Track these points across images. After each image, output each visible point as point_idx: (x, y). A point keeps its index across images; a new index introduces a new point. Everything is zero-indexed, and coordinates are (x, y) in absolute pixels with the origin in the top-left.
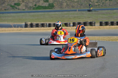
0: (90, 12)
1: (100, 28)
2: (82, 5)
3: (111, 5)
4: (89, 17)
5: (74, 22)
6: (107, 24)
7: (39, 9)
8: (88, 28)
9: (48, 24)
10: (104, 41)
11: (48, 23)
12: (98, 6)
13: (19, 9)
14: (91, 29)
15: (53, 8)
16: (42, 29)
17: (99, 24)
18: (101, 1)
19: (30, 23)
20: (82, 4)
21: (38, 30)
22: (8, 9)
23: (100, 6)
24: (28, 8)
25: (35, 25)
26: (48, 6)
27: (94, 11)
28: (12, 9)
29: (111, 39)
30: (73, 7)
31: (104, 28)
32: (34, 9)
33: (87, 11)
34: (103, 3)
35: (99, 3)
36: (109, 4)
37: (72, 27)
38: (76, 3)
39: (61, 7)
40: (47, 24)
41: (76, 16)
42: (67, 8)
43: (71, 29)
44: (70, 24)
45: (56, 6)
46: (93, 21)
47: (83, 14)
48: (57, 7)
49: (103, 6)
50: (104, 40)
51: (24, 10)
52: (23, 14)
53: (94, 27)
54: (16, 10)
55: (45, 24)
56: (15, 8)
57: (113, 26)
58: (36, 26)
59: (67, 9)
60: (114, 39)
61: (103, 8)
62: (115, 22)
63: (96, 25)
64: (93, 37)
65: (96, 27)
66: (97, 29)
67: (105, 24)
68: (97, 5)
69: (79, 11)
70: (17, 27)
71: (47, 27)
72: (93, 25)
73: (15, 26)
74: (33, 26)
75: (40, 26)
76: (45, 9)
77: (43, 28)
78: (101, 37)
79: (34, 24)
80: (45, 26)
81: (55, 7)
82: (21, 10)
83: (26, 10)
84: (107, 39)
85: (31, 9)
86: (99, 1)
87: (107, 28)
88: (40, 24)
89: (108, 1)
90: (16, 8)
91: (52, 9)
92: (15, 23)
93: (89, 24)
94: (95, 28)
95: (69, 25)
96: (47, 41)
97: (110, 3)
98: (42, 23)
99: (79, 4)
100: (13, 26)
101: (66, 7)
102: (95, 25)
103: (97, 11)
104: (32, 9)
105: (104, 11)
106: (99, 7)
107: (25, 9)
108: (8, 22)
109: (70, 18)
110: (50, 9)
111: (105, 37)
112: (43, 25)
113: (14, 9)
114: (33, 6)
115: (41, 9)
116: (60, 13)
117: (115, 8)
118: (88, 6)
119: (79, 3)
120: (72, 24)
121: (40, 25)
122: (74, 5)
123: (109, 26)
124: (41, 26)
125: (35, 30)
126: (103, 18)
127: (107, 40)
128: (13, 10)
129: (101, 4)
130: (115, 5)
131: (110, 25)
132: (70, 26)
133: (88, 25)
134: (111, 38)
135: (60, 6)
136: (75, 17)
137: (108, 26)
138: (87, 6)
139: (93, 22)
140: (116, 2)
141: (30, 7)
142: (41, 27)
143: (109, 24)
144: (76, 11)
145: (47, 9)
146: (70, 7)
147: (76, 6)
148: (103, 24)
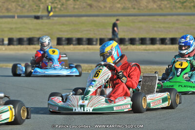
0: (39, 21)
2: (24, 7)
3: (77, 9)
4: (37, 30)
5: (11, 36)
6: (69, 41)
8: (35, 48)
17: (55, 42)
18: (60, 2)
20: (24, 5)
23: (57, 10)
27: (45, 18)
30: (8, 10)
31: (65, 49)
33: (33, 18)
34: (63, 5)
35: (56, 5)
36: (72, 6)
37: (7, 47)
38: (14, 4)
41: (14, 26)
43: (6, 50)
44: (3, 40)
47: (25, 23)
49: (62, 9)
57: (81, 46)
60: (85, 68)
61: (62, 13)
62: (84, 40)
67: (67, 42)
69: (18, 17)
86: (56, 1)
87: (70, 50)
89: (71, 2)
93: (38, 42)
95: (1, 43)
97: (75, 5)
99: (19, 6)
103: (51, 18)
106: (55, 12)
109: (3, 31)
117: (84, 13)
118: (35, 9)
119: (20, 3)
120: (6, 42)
122: (10, 7)
123: (74, 45)
126: (61, 31)
129: (59, 6)
130: (84, 8)
131: (76, 45)
132: (3, 44)
133: (35, 43)
136: (11, 29)
137: (71, 46)
138: (33, 10)
140: (86, 3)
143: (74, 43)
144: (13, 17)
146: (3, 11)
147: (14, 10)
148: (64, 43)
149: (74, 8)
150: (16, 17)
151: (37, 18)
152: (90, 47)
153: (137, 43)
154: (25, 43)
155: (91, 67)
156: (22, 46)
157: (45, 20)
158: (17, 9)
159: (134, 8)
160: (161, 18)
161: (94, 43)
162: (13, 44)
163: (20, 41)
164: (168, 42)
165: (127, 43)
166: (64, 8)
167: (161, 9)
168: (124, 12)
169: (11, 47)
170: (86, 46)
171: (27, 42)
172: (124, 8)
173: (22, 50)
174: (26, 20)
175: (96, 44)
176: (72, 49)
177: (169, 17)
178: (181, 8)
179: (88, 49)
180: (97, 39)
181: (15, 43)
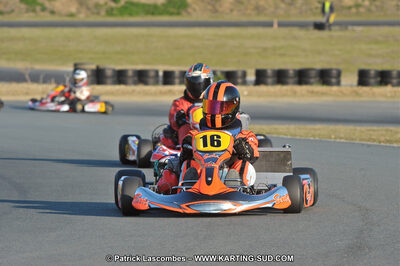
0: (324, 34)
1: (357, 94)
2: (292, 3)
4: (319, 53)
5: (261, 67)
6: (384, 78)
7: (131, 15)
8: (312, 92)
9: (161, 74)
10: (369, 146)
11: (161, 69)
12: (354, 10)
13: (53, 12)
14: (325, 99)
15: (184, 13)
16: (139, 93)
17: (355, 79)
19: (94, 67)
21: (124, 93)
22: (12, 11)
23: (362, 10)
24: (88, 8)
25: (113, 77)
26: (163, 5)
27: (337, 28)
28: (27, 11)
30: (258, 9)
31: (374, 94)
32: (110, 12)
33: (312, 28)
36: (394, 3)
37: (252, 88)
39: (216, 11)
40: (157, 72)
42: (235, 13)
43: (250, 94)
44: (244, 74)
45: (194, 6)
46: (334, 66)
47: (295, 38)
48: (197, 8)
49: (373, 8)
51: (72, 15)
52: (67, 31)
53: (335, 88)
54: (42, 14)
55: (152, 74)
56: (38, 8)
58: (115, 79)
59: (235, 17)
61: (372, 18)
63: (344, 80)
64: (332, 127)
65: (342, 88)
66: (346, 99)
67: (379, 79)
68: (350, 8)
69: (281, 25)
70: (45, 82)
71: (156, 83)
72: (334, 80)
73: (35, 78)
74: (106, 77)
75: (130, 80)
76: (153, 14)
77: (141, 88)
78: (358, 128)
79: (109, 73)
80: (151, 80)
81: (190, 10)
82: (60, 15)
83: (82, 17)
84: (382, 135)
85: (98, 14)
87: (385, 96)
88: (130, 73)
90: (44, 9)
91: (178, 14)
92: (38, 67)
93: (318, 79)
94: (341, 92)
95: (240, 81)
96: (146, 150)
98: (140, 67)
100: (27, 77)
101: (232, 11)
102: (338, 83)
103: (350, 28)
104: (103, 13)
105: (375, 31)
106: (358, 14)
107: (79, 12)
108: (9, 59)
109: (246, 54)
110: (171, 14)
111: (375, 128)
112: (142, 77)
113: (34, 11)
114: (106, 4)
115: (137, 14)
116: (210, 31)
118: (317, 8)
120: (251, 77)
121: (132, 77)
122: (262, 3)
123: (393, 86)
124: (136, 78)
125: (112, 93)
126: (370, 55)
127: (382, 139)
128: (32, 14)
129: (367, 3)
132: (244, 83)
133: (312, 80)
134: (397, 133)
135: (210, 7)
136: (265, 49)
137: (388, 89)
138: (311, 10)
139: (334, 72)
141: (97, 6)
142: (135, 83)
143: (395, 81)
144: (270, 25)
145: (161, 14)
146: (249, 12)
147: (272, 9)
148: (372, 81)
150: (276, 26)
151: (319, 26)
154: (291, 80)
156: (285, 88)
157: (336, 33)
158: (277, 7)
162: (265, 83)
163: (281, 77)
166: (376, 6)
169: (262, 88)
171: (296, 79)
173: (284, 95)
174: (296, 31)
176: (389, 95)
181: (270, 80)
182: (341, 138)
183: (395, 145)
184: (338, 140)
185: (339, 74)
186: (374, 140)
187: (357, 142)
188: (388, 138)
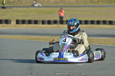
1: (16, 26)
4: (4, 15)
6: (23, 22)
8: (3, 26)
12: (13, 3)
14: (8, 28)
17: (15, 22)
23: (15, 3)
29: (31, 38)
49: (18, 3)
50: (23, 39)
62: (33, 21)
93: (5, 22)
94: (11, 26)
103: (12, 8)
123: (26, 24)
127: (27, 39)
129: (17, 1)
133: (3, 23)
148: (20, 23)
149: (26, 2)
151: (3, 8)
152: (36, 25)
153: (65, 23)
155: (39, 37)
157: (8, 9)
159: (62, 3)
160: (78, 9)
161: (39, 23)
164: (83, 23)
165: (58, 23)
167: (78, 3)
168: (56, 5)
170: (34, 25)
172: (56, 3)
175: (40, 24)
176: (25, 27)
177: (83, 8)
178: (90, 3)
179: (35, 27)
180: (40, 21)
182: (15, 38)
183: (31, 40)
184: (14, 39)
185: (10, 21)
186: (25, 39)
187: (20, 39)
188: (28, 38)
